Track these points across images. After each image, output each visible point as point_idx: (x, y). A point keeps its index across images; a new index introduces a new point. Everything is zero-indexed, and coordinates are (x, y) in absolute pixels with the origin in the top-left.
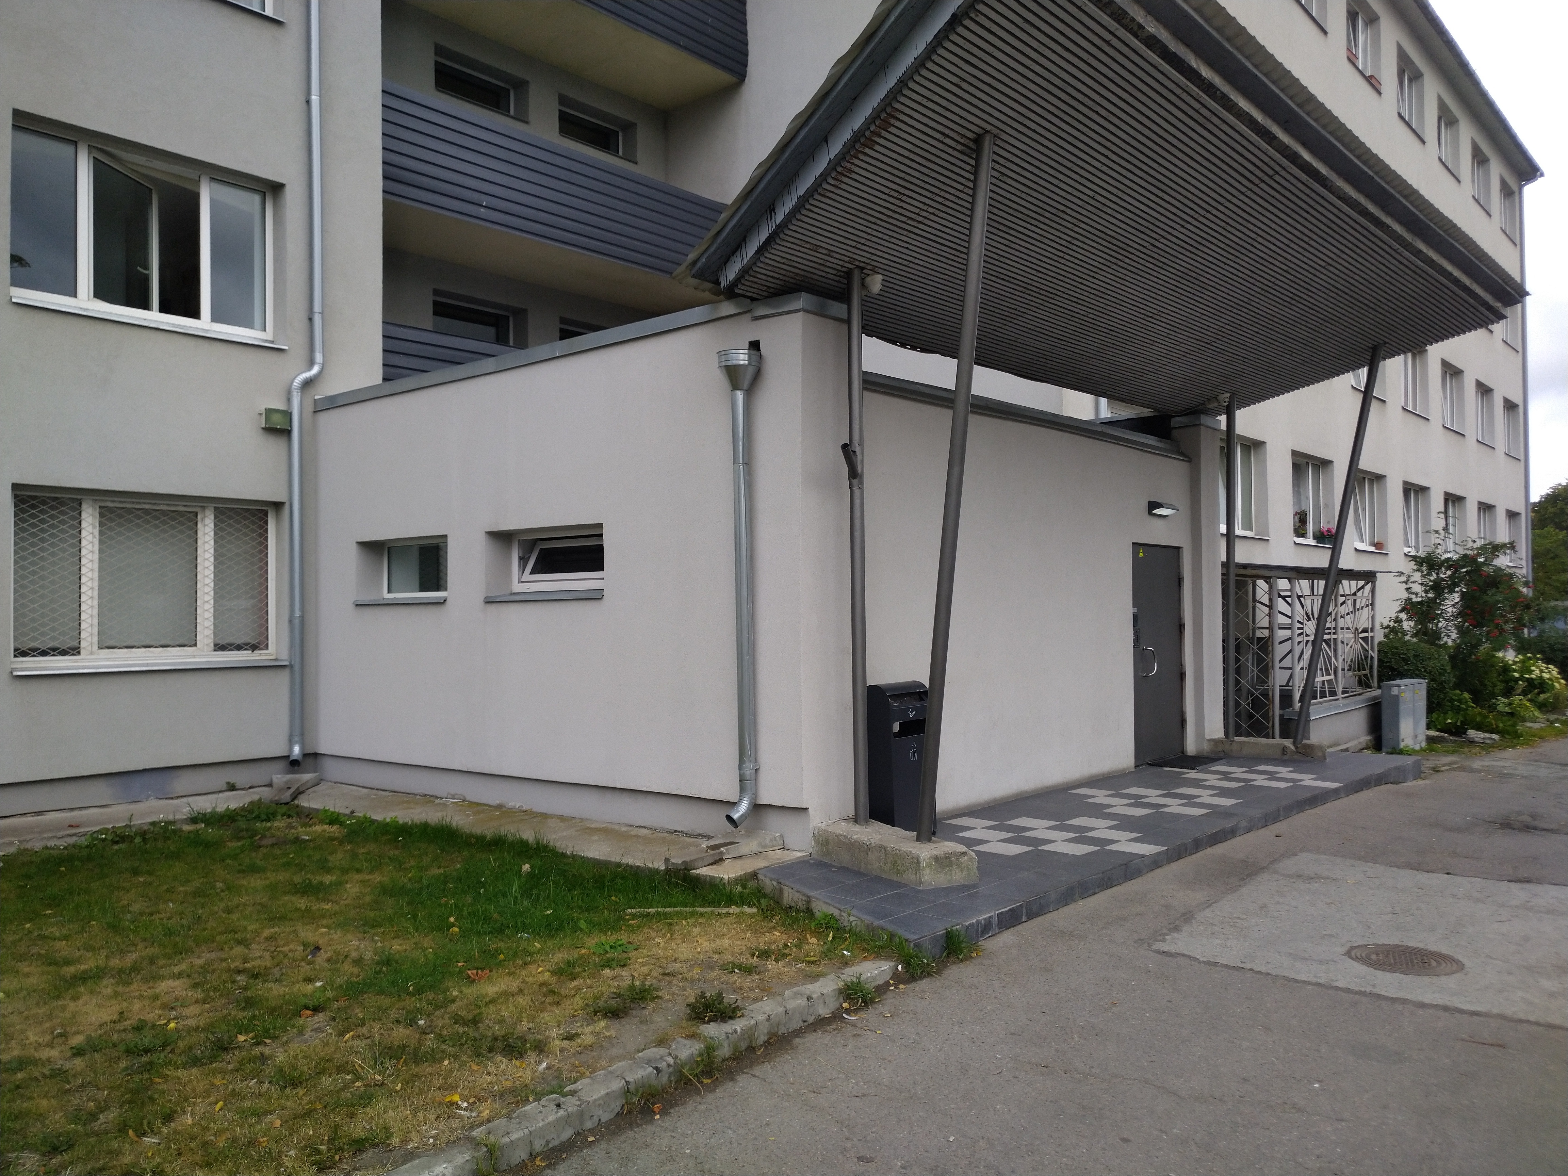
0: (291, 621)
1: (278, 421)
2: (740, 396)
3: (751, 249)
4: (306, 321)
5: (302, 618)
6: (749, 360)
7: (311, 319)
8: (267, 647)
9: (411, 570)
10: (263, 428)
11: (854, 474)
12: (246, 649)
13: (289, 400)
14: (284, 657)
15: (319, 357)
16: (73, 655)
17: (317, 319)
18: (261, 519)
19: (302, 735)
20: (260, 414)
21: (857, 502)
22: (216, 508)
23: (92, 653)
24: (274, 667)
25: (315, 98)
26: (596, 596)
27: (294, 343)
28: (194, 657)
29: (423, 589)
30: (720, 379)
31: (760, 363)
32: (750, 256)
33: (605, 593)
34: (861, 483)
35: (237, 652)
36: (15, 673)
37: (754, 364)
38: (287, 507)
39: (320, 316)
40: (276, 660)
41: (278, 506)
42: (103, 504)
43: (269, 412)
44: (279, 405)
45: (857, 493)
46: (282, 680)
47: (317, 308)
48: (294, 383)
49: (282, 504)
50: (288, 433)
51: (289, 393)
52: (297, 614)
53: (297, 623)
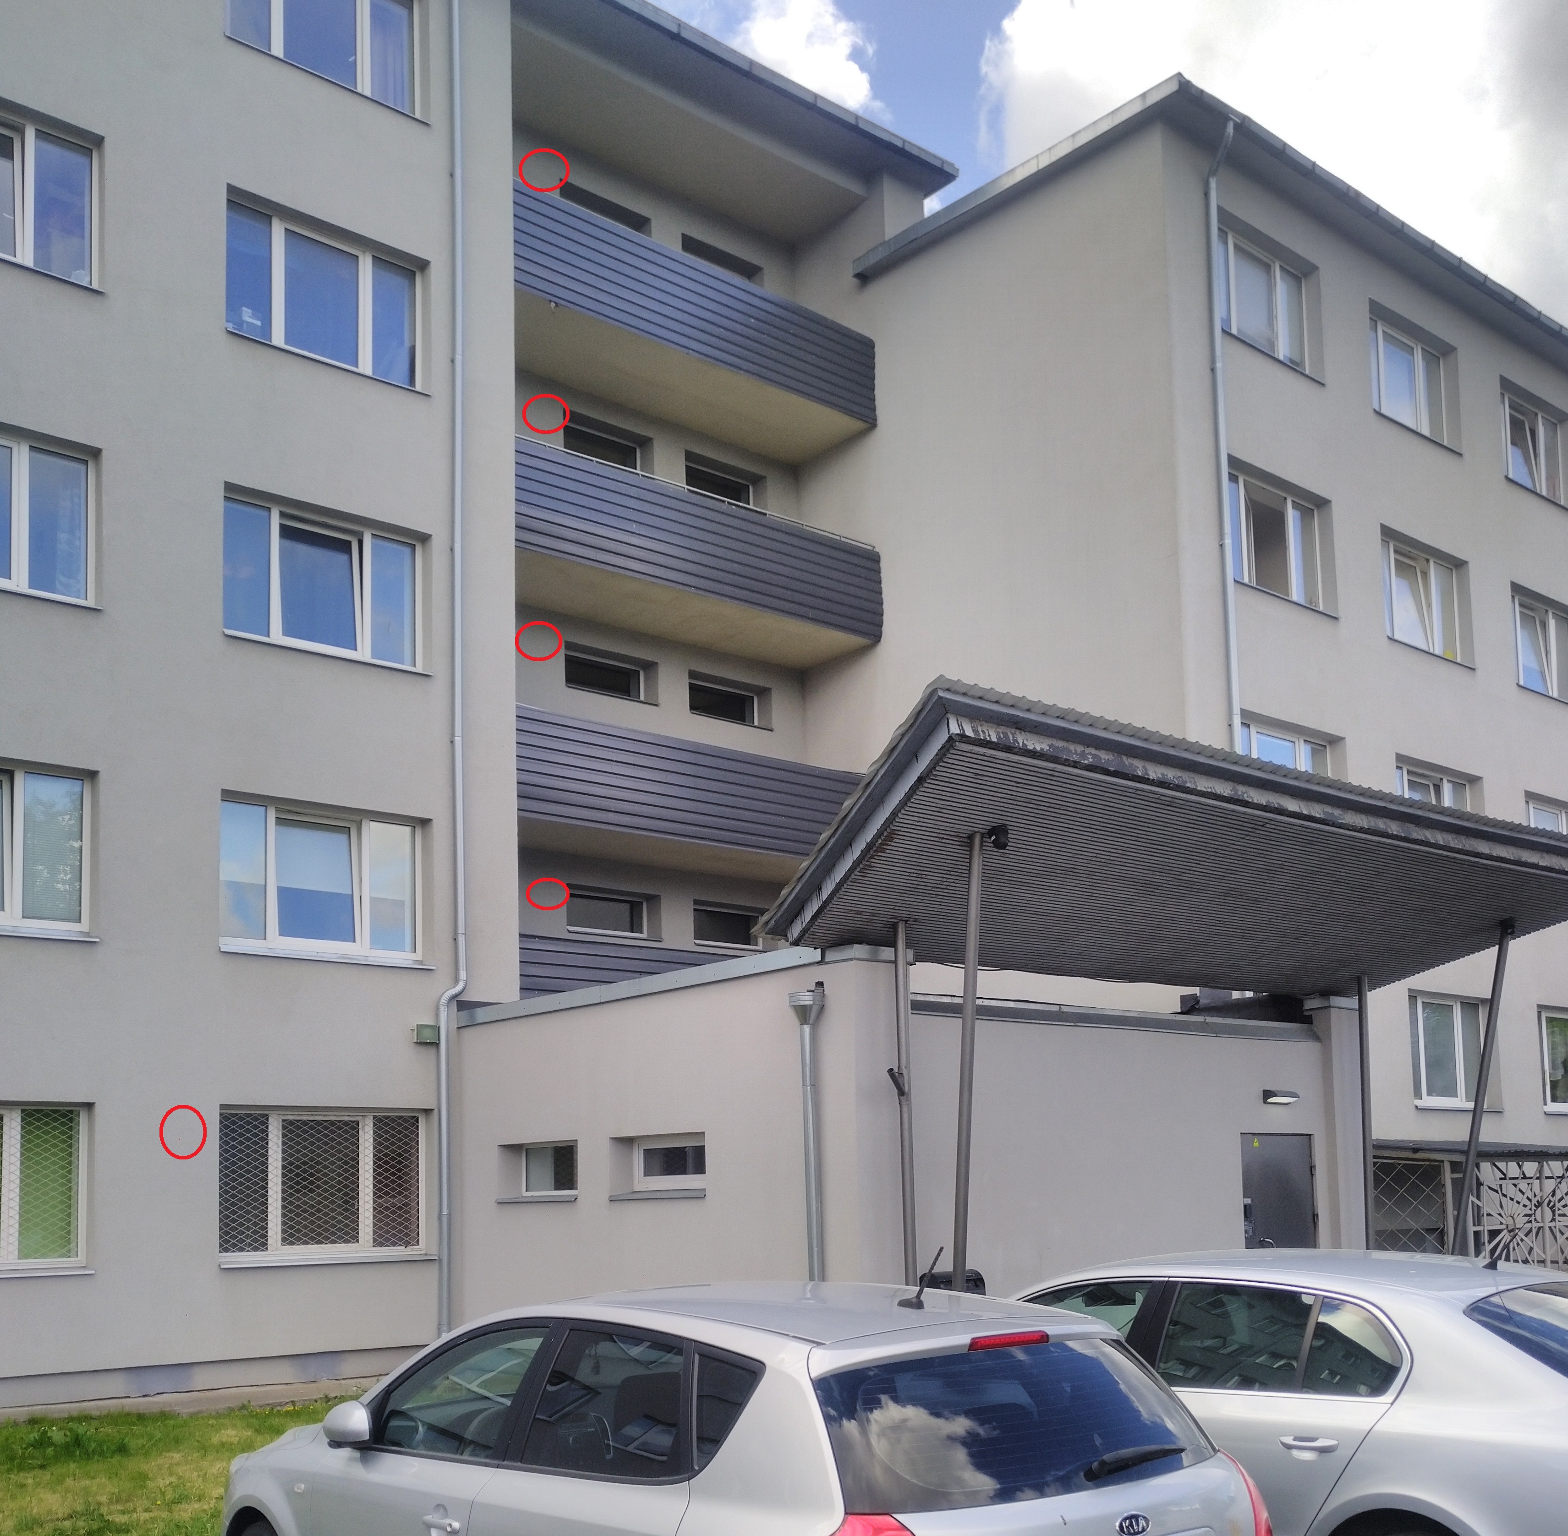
0: (439, 1218)
1: (428, 1036)
2: (807, 1029)
3: (808, 914)
4: (451, 941)
5: (449, 1214)
6: (814, 1000)
7: (455, 940)
8: (418, 1242)
9: (546, 1171)
10: (415, 1042)
11: (901, 1092)
12: (400, 1245)
13: (437, 1016)
14: (433, 1252)
15: (463, 975)
16: (263, 1250)
17: (461, 940)
18: (413, 1125)
19: (449, 1324)
20: (413, 1029)
21: (906, 1116)
22: (374, 1117)
23: (277, 1249)
24: (426, 1261)
25: (458, 740)
26: (699, 1195)
27: (441, 961)
28: (356, 1251)
29: (556, 1189)
30: (792, 1018)
31: (823, 1001)
32: (807, 921)
33: (707, 1193)
34: (909, 1100)
35: (392, 1248)
36: (222, 1267)
37: (817, 1003)
38: (436, 1112)
39: (463, 936)
40: (425, 1254)
41: (427, 1112)
42: (285, 1118)
43: (420, 1027)
44: (429, 1021)
45: (905, 1109)
46: (431, 1275)
47: (461, 930)
48: (442, 1000)
49: (432, 1110)
50: (437, 1045)
51: (437, 1009)
52: (445, 1211)
53: (445, 1219)
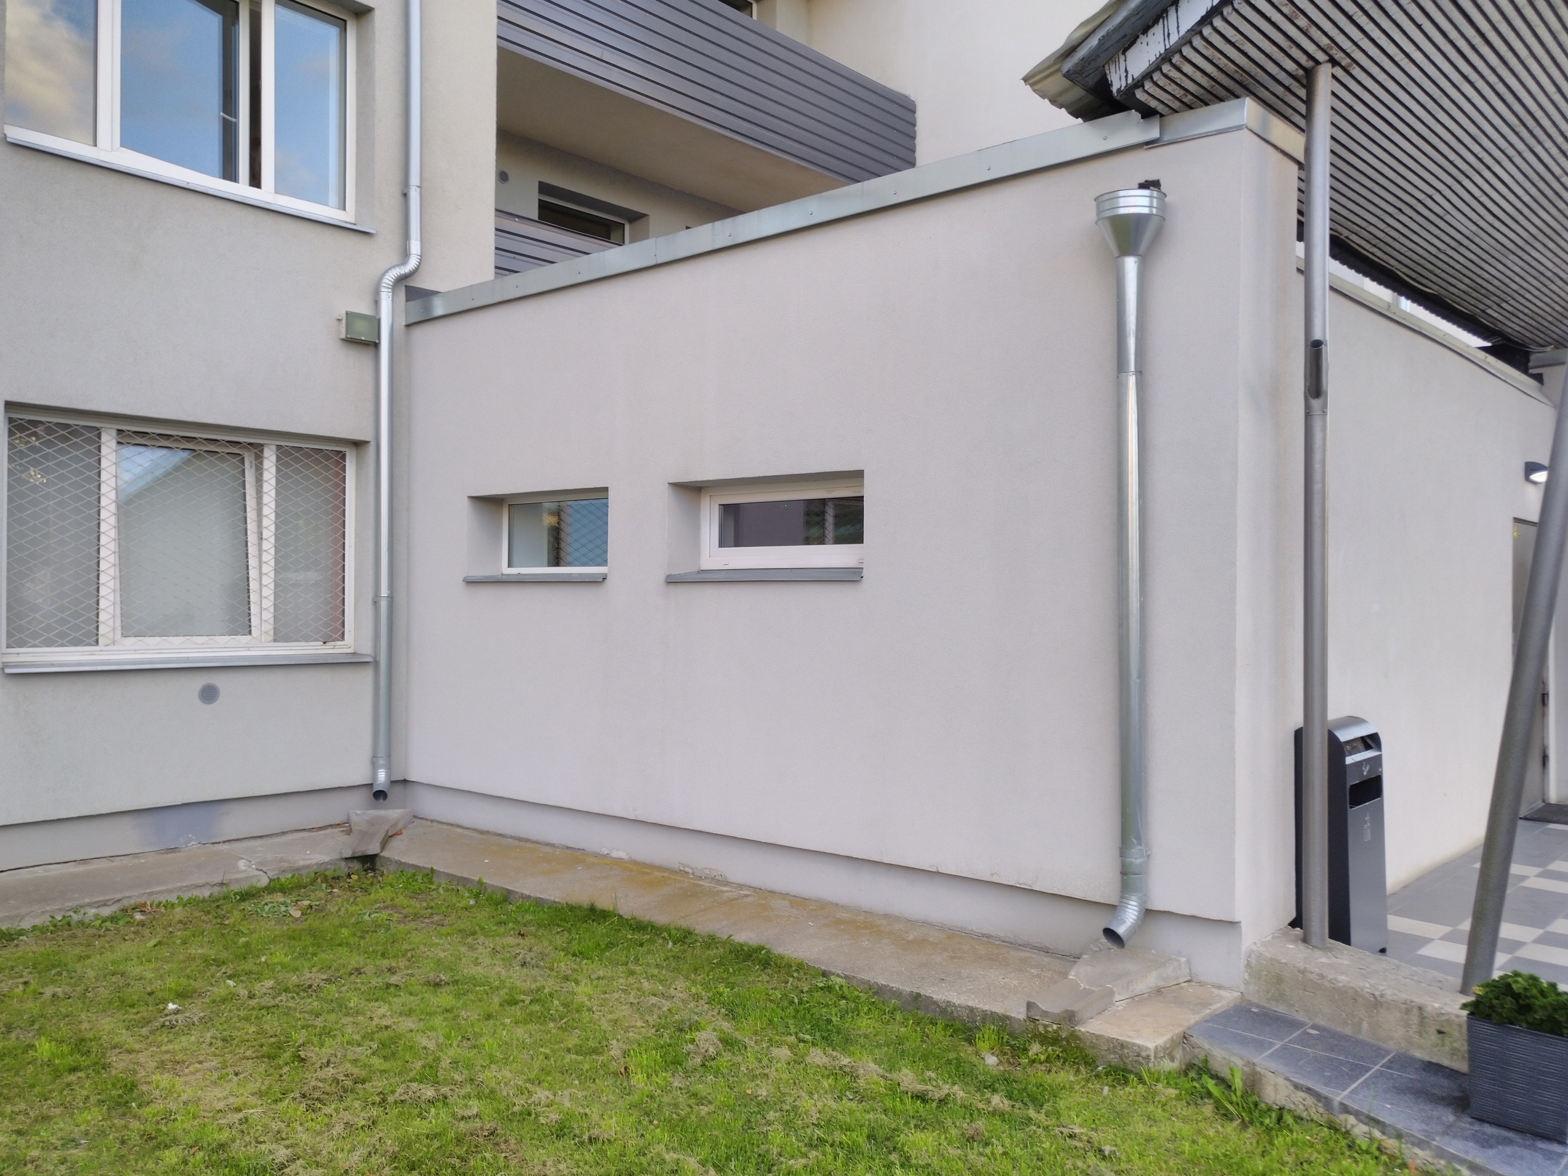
0: (376, 603)
1: (363, 332)
2: (1131, 264)
4: (400, 197)
5: (391, 598)
6: (1152, 206)
7: (405, 195)
8: (342, 637)
9: (538, 539)
10: (343, 340)
12: (315, 639)
13: (377, 303)
14: (366, 648)
15: (415, 247)
16: (88, 644)
17: (414, 195)
18: (337, 463)
19: (389, 756)
20: (339, 320)
21: (1320, 436)
22: (279, 447)
23: (114, 643)
24: (353, 663)
26: (851, 577)
27: (383, 224)
28: (249, 649)
30: (1098, 240)
31: (1165, 214)
33: (865, 573)
34: (1326, 405)
35: (304, 642)
36: (8, 671)
37: (1159, 213)
38: (372, 446)
39: (418, 190)
40: (354, 654)
41: (358, 445)
43: (351, 317)
44: (363, 308)
45: (1319, 421)
46: (363, 681)
47: (414, 179)
48: (385, 280)
49: (367, 442)
50: (376, 345)
51: (377, 293)
52: (384, 592)
53: (384, 604)
